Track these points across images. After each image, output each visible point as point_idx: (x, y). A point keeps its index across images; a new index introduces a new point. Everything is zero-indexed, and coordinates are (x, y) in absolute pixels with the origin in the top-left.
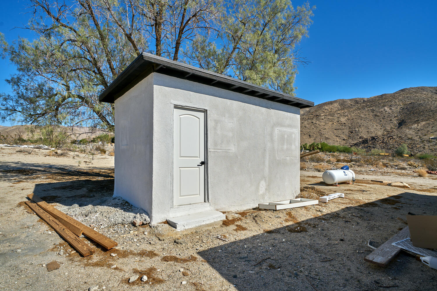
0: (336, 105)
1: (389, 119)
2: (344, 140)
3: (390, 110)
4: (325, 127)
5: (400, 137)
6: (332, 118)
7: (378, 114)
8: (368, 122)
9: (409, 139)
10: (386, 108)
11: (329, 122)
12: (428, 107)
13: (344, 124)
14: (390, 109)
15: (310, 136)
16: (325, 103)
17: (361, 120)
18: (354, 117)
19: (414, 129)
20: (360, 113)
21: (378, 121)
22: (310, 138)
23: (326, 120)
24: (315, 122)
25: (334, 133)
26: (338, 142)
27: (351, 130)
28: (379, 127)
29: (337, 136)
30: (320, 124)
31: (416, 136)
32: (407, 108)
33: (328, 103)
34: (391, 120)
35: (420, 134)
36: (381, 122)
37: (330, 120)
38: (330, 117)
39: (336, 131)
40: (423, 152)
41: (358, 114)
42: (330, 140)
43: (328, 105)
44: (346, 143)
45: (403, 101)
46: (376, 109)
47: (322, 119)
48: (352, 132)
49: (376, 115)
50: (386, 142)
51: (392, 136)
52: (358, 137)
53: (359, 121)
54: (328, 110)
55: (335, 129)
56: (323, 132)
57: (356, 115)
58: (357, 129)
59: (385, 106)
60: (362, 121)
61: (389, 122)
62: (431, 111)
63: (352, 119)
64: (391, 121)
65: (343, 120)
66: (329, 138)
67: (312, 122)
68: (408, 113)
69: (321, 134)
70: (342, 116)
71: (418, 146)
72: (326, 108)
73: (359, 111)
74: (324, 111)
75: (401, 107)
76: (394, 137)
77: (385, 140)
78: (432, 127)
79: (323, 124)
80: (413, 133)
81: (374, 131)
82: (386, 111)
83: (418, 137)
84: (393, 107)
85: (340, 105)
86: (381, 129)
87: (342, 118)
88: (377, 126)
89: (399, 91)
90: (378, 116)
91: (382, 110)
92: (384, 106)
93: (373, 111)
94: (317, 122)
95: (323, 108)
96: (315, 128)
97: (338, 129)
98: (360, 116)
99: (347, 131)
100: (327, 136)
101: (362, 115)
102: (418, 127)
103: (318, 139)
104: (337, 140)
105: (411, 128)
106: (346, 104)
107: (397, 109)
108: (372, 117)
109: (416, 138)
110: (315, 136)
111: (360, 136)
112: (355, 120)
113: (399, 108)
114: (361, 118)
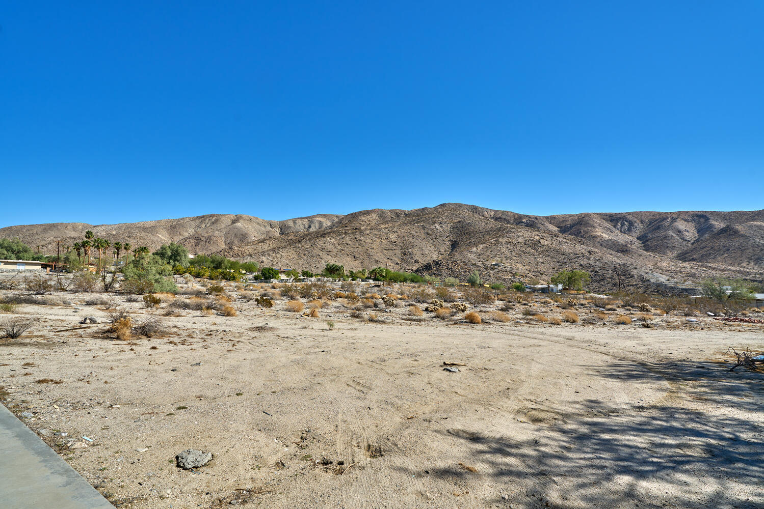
0: (374, 216)
1: (441, 239)
2: (397, 264)
3: (441, 228)
4: (373, 246)
5: (464, 262)
6: (379, 233)
7: (430, 232)
8: (420, 241)
9: (473, 265)
10: (436, 225)
11: (376, 239)
12: (477, 227)
13: (395, 242)
15: (354, 257)
16: (361, 212)
17: (413, 238)
18: (404, 234)
19: (475, 253)
21: (431, 241)
23: (372, 235)
24: (359, 238)
25: (384, 254)
27: (403, 251)
28: (432, 249)
29: (388, 259)
30: (366, 241)
31: (479, 261)
32: (457, 227)
33: (364, 212)
34: (443, 241)
35: (482, 259)
36: (434, 243)
37: (378, 236)
38: (377, 233)
39: (385, 251)
41: (409, 231)
43: (364, 215)
44: (401, 269)
45: (450, 218)
46: (426, 226)
47: (368, 235)
48: (405, 254)
49: (428, 234)
50: (451, 268)
52: (413, 261)
53: (410, 239)
56: (371, 252)
57: (406, 231)
58: (410, 250)
59: (435, 223)
60: (414, 240)
62: (481, 232)
63: (402, 236)
65: (393, 237)
66: (381, 262)
67: (355, 238)
68: (459, 233)
69: (369, 256)
70: (391, 232)
71: (484, 273)
72: (364, 219)
73: (409, 227)
75: (451, 226)
76: (458, 262)
78: (491, 251)
79: (370, 241)
80: (475, 258)
81: (429, 254)
82: (437, 229)
83: (481, 262)
84: (443, 225)
85: (379, 217)
86: (435, 251)
87: (391, 235)
88: (430, 247)
90: (430, 234)
91: (433, 227)
93: (424, 228)
94: (362, 238)
95: (360, 218)
96: (360, 247)
97: (388, 250)
98: (411, 233)
99: (399, 252)
100: (376, 259)
101: (413, 233)
102: (479, 251)
103: (367, 262)
104: (390, 264)
105: (472, 252)
106: (386, 216)
107: (447, 227)
108: (424, 236)
109: (480, 264)
110: (361, 258)
111: (415, 259)
112: (406, 238)
113: (449, 227)
114: (413, 236)
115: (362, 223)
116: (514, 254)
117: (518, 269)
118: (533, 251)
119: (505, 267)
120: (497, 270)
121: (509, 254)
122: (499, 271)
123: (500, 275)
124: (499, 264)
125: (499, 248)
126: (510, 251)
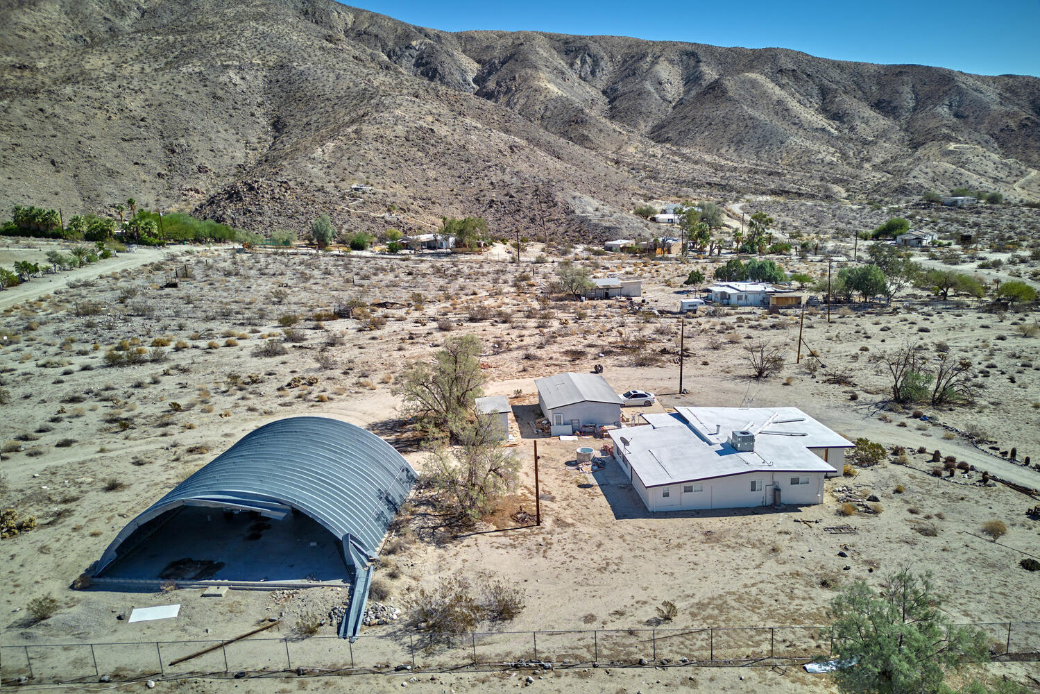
3: (242, 82)
5: (302, 184)
6: (98, 95)
7: (220, 93)
10: (232, 73)
11: (94, 113)
13: (142, 120)
14: (243, 78)
15: (53, 162)
17: (183, 109)
21: (226, 116)
22: (58, 172)
27: (167, 142)
28: (231, 136)
29: (136, 164)
32: (277, 82)
34: (253, 115)
36: (234, 120)
37: (97, 105)
39: (125, 144)
47: (71, 100)
49: (215, 96)
51: (286, 183)
52: (196, 169)
55: (124, 140)
56: (90, 147)
57: (164, 90)
58: (182, 141)
59: (228, 66)
63: (157, 103)
64: (253, 118)
65: (134, 105)
67: (41, 110)
68: (284, 95)
70: (126, 89)
75: (265, 77)
76: (291, 184)
82: (235, 85)
84: (247, 73)
87: (128, 99)
88: (226, 130)
90: (221, 98)
91: (223, 79)
92: (225, 67)
93: (203, 78)
97: (131, 140)
104: (143, 177)
105: (314, 159)
107: (257, 80)
108: (207, 103)
109: (330, 188)
111: (198, 163)
112: (168, 108)
113: (260, 78)
114: (183, 105)
116: (389, 164)
117: (395, 195)
118: (421, 154)
119: (375, 194)
120: (362, 200)
121: (380, 164)
122: (364, 203)
123: (365, 210)
124: (363, 189)
125: (361, 152)
126: (381, 156)
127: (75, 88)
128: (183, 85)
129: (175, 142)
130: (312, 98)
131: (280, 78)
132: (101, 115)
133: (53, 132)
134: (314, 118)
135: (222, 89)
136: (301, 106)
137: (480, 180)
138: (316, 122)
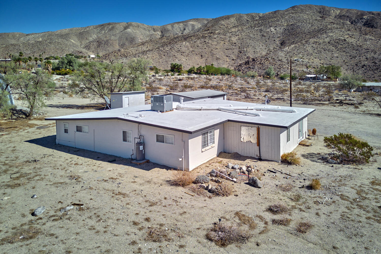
0: (233, 20)
1: (273, 39)
2: (233, 60)
3: (274, 31)
4: (217, 47)
5: (273, 59)
6: (224, 37)
7: (265, 34)
8: (255, 41)
9: (279, 61)
10: (272, 28)
11: (221, 41)
12: (303, 29)
13: (235, 43)
14: (275, 29)
15: (201, 56)
16: (223, 17)
17: (250, 40)
18: (244, 37)
19: (285, 51)
20: (250, 32)
21: (264, 41)
22: (202, 58)
23: (218, 39)
24: (207, 42)
25: (224, 53)
26: (227, 62)
28: (264, 47)
29: (227, 56)
30: (212, 44)
31: (285, 58)
32: (288, 29)
33: (225, 17)
34: (274, 40)
35: (288, 56)
36: (267, 43)
37: (222, 40)
38: (222, 36)
39: (226, 50)
40: (286, 72)
41: (248, 34)
42: (221, 60)
43: (225, 20)
44: (234, 63)
45: (288, 20)
46: (263, 29)
47: (215, 38)
48: (241, 52)
49: (263, 36)
50: (262, 63)
51: (267, 58)
52: (246, 57)
53: (248, 41)
54: (224, 25)
55: (226, 49)
56: (215, 52)
57: (246, 34)
58: (245, 49)
59: (272, 26)
61: (273, 42)
62: (304, 33)
63: (242, 38)
64: (274, 42)
65: (234, 39)
66: (220, 59)
67: (205, 41)
68: (289, 34)
69: (213, 55)
70: (234, 35)
71: (284, 66)
72: (223, 23)
73: (249, 31)
74: (221, 26)
75: (284, 28)
76: (269, 59)
77: (262, 61)
78: (298, 50)
79: (215, 43)
80: (284, 55)
81: (259, 51)
82: (272, 32)
83: (286, 59)
84: (278, 28)
85: (237, 20)
86: (265, 49)
87: (233, 38)
88: (262, 46)
89: (291, 8)
90: (265, 36)
91: (269, 30)
92: (270, 26)
93: (261, 30)
94: (210, 41)
95: (220, 23)
96: (207, 48)
97: (229, 49)
98: (249, 36)
99: (236, 51)
100: (218, 57)
101: (251, 35)
102: (288, 50)
103: (210, 59)
104: (227, 60)
105: (283, 51)
106: (242, 19)
107: (280, 30)
108: (259, 37)
109: (284, 60)
110: (207, 56)
111: (247, 56)
112: (245, 40)
113: (282, 29)
114: (250, 38)
115: (222, 27)
116: (316, 51)
117: (313, 63)
118: (333, 48)
119: (303, 62)
120: (296, 64)
121: (311, 52)
122: (296, 65)
123: (296, 68)
124: (299, 60)
125: (304, 48)
126: (313, 49)
127: (218, 36)
128: (253, 33)
129: (243, 50)
130: (299, 33)
131: (289, 28)
132: (222, 42)
133: (206, 47)
134: (296, 40)
135: (266, 33)
136: (293, 36)
137: (361, 57)
138: (297, 41)
